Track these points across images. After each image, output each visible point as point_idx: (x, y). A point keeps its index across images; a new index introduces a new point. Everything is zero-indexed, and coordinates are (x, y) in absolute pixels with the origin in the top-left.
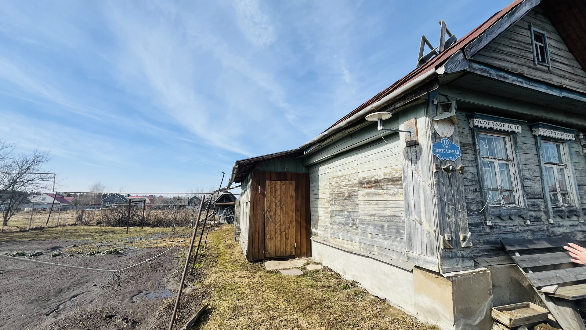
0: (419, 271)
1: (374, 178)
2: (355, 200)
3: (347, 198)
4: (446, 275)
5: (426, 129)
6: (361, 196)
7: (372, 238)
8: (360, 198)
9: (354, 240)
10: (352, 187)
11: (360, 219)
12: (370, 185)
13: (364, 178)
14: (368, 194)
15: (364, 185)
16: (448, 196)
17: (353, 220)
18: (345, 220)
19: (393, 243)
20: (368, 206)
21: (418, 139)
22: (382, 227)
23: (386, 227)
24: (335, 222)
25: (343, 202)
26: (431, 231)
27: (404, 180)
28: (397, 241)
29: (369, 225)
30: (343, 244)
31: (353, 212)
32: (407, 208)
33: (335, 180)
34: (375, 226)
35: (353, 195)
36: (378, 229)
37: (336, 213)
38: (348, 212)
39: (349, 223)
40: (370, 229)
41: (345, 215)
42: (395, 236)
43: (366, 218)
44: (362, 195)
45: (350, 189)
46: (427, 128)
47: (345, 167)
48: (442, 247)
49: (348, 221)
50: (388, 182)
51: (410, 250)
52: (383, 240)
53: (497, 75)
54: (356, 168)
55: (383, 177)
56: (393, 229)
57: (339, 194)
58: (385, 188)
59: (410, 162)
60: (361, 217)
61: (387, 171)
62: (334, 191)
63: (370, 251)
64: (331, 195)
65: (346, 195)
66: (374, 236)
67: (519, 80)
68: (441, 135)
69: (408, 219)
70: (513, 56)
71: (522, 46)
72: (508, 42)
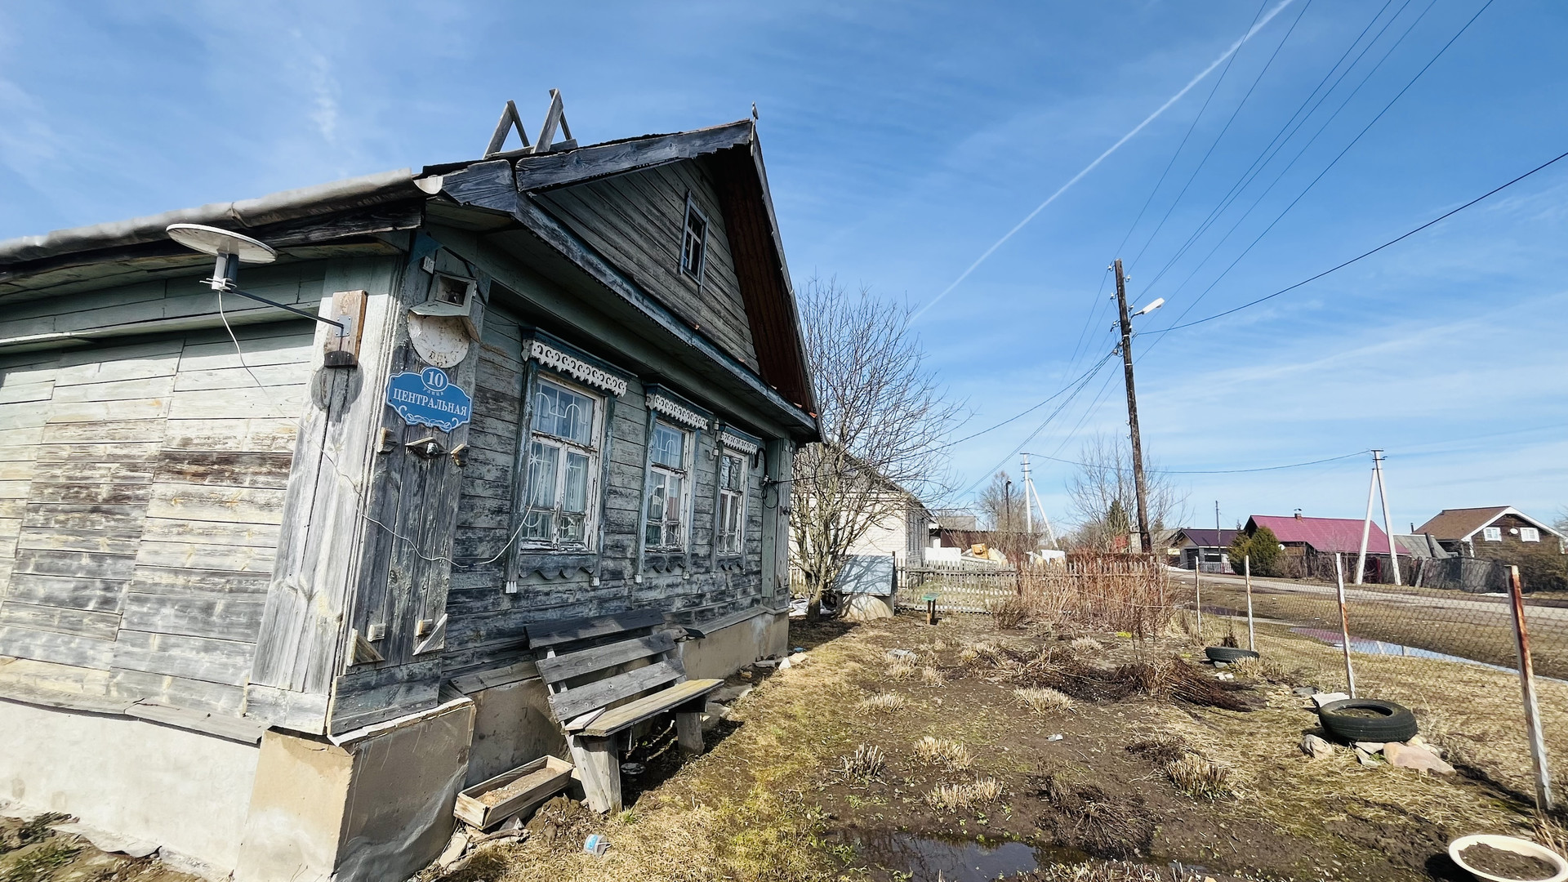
0: (280, 737)
1: (219, 448)
2: (135, 513)
3: (105, 507)
4: (337, 741)
5: (384, 331)
6: (159, 503)
7: (164, 648)
8: (154, 509)
9: (94, 659)
10: (134, 468)
11: (137, 583)
12: (201, 469)
13: (186, 442)
14: (186, 497)
15: (179, 467)
16: (405, 520)
17: (107, 588)
18: (76, 589)
19: (231, 661)
20: (175, 539)
21: (358, 352)
22: (208, 608)
23: (219, 608)
24: (28, 595)
25: (83, 520)
26: (332, 617)
27: (297, 464)
28: (243, 653)
29: (162, 602)
30: (44, 678)
31: (113, 556)
32: (284, 548)
33: (72, 432)
34: (185, 607)
35: (128, 498)
36: (190, 618)
37: (42, 561)
38: (93, 556)
39: (89, 599)
40: (166, 616)
41: (81, 568)
42: (242, 638)
43: (157, 580)
44: (165, 499)
45: (124, 473)
46: (387, 327)
47: (127, 391)
48: (349, 662)
49: (87, 592)
50: (261, 465)
51: (261, 679)
52: (198, 653)
53: (583, 258)
54: (165, 401)
55: (251, 446)
56: (238, 615)
57: (74, 490)
58: (246, 484)
59: (324, 414)
60: (141, 575)
61: (268, 428)
62: (54, 477)
63: (143, 693)
64: (39, 487)
65: (104, 492)
66: (173, 640)
67: (625, 285)
68: (425, 357)
69: (279, 584)
70: (646, 239)
71: (665, 225)
72: (644, 205)
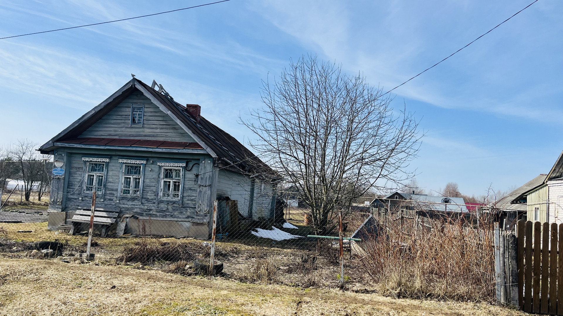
16: (56, 187)
68: (57, 166)
70: (116, 124)
71: (123, 117)
72: (115, 117)
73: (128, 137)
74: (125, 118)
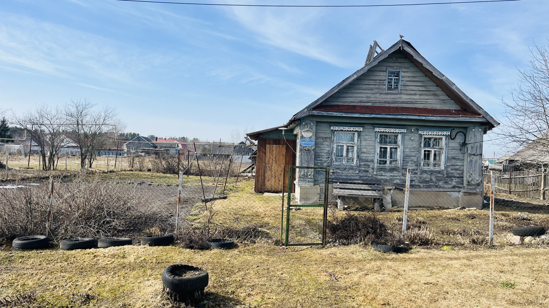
16: (305, 160)
48: (299, 177)
70: (369, 90)
71: (377, 82)
72: (366, 82)
73: (383, 104)
74: (379, 83)
